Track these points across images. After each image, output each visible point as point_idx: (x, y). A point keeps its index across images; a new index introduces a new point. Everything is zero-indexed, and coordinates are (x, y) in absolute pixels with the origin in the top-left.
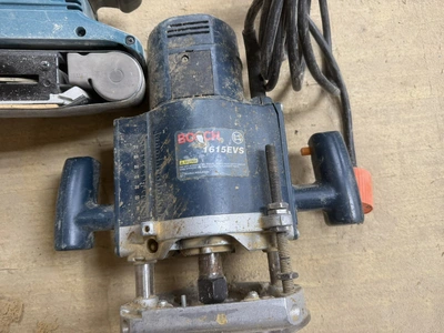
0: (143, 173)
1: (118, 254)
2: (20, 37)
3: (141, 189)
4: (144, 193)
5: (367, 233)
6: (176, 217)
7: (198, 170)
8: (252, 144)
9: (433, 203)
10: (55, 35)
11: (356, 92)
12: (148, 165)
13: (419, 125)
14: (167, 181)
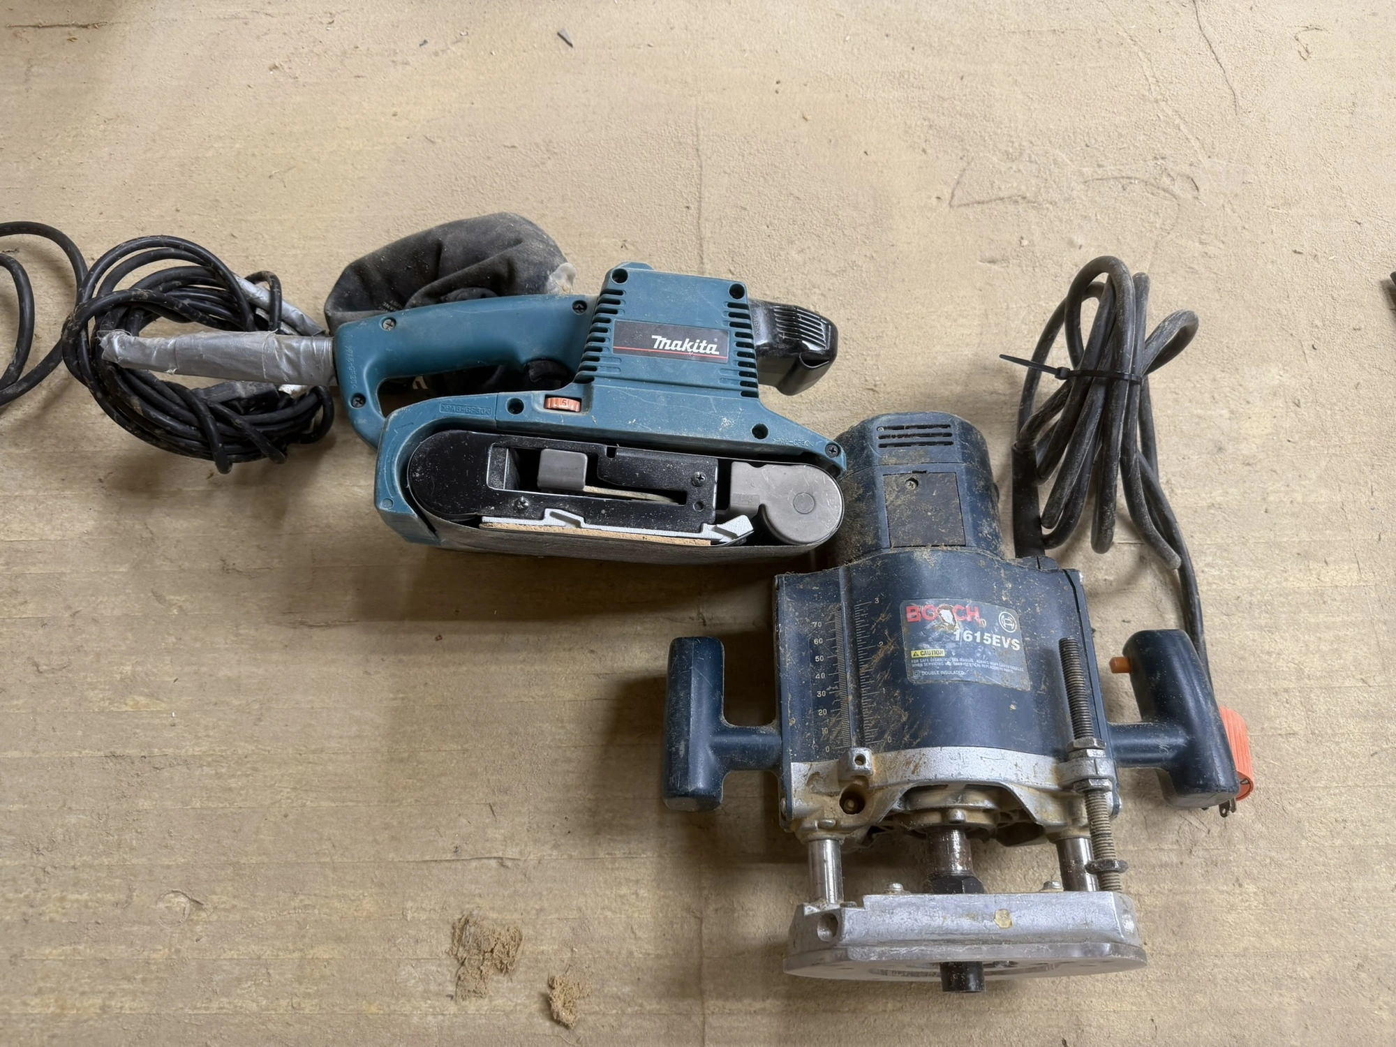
0: (834, 669)
1: (789, 809)
2: (670, 433)
3: (830, 697)
4: (838, 705)
5: (1242, 848)
6: (909, 746)
7: (947, 668)
8: (1032, 636)
9: (1378, 797)
10: (722, 434)
11: (1208, 565)
12: (845, 657)
13: (1338, 638)
14: (886, 683)
